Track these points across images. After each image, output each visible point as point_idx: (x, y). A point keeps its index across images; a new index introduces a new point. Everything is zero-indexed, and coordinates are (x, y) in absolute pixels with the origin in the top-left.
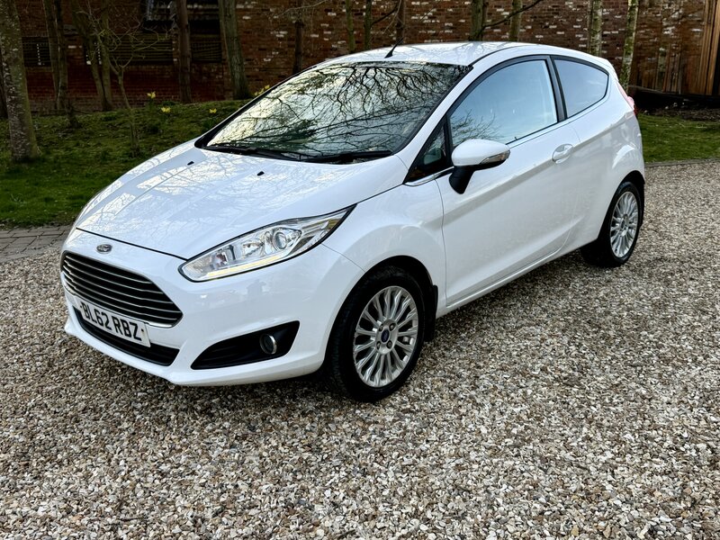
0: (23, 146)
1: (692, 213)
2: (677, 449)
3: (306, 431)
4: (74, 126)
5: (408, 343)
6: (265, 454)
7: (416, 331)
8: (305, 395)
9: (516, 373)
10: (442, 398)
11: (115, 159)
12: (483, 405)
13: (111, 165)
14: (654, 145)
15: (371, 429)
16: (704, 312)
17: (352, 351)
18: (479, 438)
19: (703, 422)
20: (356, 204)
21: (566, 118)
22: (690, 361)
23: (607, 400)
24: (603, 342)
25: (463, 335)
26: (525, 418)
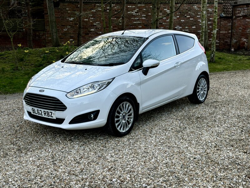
1: (232, 88)
2: (206, 144)
3: (101, 143)
5: (131, 120)
6: (90, 148)
7: (133, 117)
8: (100, 136)
9: (163, 130)
11: (7, 71)
13: (7, 73)
14: (226, 65)
15: (120, 142)
16: (225, 115)
17: (115, 120)
18: (152, 143)
19: (215, 139)
20: (115, 77)
21: (179, 53)
22: (216, 126)
23: (189, 135)
24: (191, 122)
25: (148, 122)
26: (165, 139)
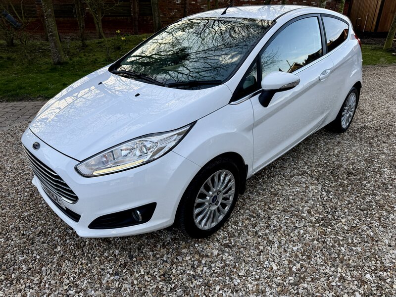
0: (58, 57)
4: (85, 46)
5: (228, 199)
6: (135, 282)
7: (234, 191)
9: (293, 215)
10: (249, 235)
12: (273, 243)
15: (203, 262)
17: (193, 214)
18: (272, 274)
20: (197, 121)
23: (350, 241)
24: (341, 189)
